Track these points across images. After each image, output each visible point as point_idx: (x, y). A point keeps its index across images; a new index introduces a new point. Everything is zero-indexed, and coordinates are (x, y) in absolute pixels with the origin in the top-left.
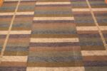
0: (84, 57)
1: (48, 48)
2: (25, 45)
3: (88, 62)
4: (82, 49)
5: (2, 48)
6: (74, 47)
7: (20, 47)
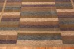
0: (58, 13)
1: (34, 8)
2: (18, 6)
3: (61, 15)
4: (58, 9)
5: (2, 8)
6: (51, 7)
7: (15, 8)
